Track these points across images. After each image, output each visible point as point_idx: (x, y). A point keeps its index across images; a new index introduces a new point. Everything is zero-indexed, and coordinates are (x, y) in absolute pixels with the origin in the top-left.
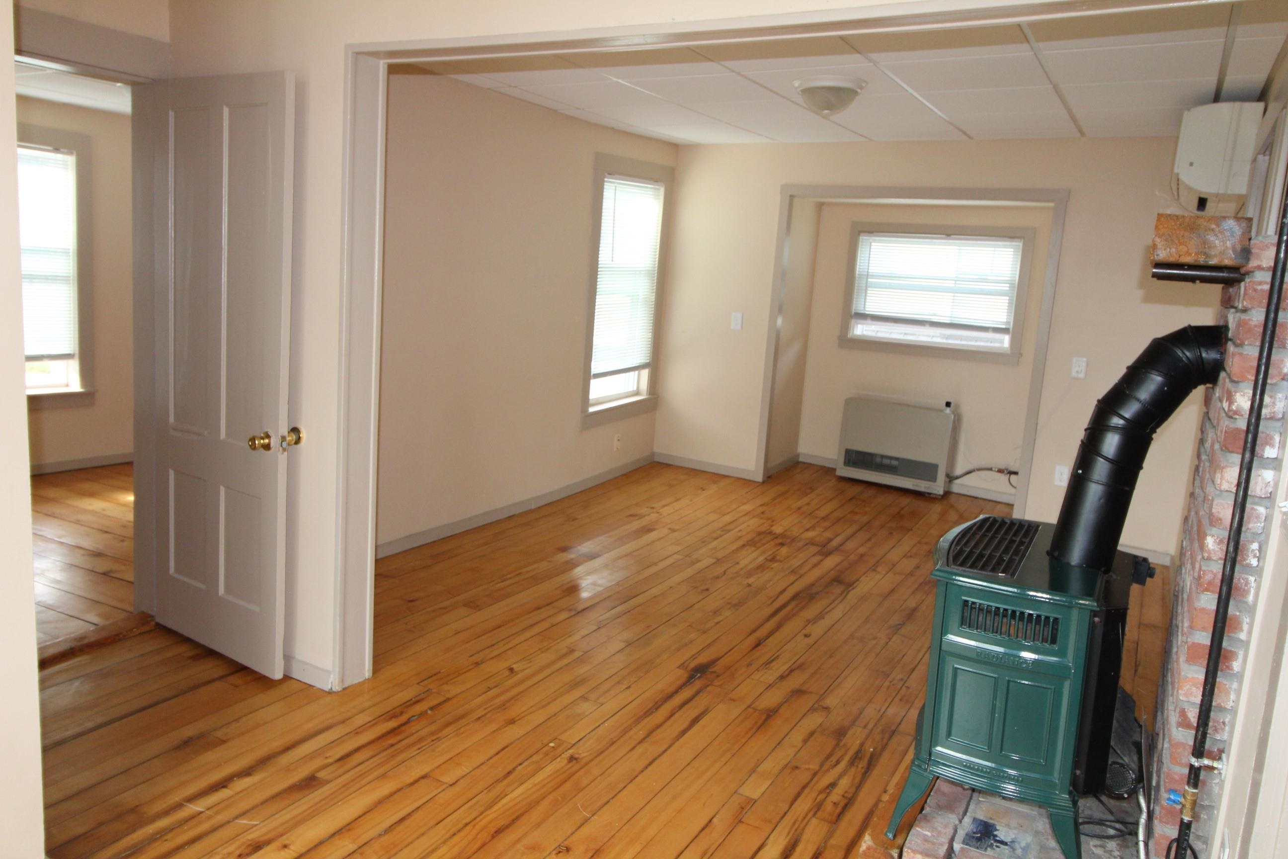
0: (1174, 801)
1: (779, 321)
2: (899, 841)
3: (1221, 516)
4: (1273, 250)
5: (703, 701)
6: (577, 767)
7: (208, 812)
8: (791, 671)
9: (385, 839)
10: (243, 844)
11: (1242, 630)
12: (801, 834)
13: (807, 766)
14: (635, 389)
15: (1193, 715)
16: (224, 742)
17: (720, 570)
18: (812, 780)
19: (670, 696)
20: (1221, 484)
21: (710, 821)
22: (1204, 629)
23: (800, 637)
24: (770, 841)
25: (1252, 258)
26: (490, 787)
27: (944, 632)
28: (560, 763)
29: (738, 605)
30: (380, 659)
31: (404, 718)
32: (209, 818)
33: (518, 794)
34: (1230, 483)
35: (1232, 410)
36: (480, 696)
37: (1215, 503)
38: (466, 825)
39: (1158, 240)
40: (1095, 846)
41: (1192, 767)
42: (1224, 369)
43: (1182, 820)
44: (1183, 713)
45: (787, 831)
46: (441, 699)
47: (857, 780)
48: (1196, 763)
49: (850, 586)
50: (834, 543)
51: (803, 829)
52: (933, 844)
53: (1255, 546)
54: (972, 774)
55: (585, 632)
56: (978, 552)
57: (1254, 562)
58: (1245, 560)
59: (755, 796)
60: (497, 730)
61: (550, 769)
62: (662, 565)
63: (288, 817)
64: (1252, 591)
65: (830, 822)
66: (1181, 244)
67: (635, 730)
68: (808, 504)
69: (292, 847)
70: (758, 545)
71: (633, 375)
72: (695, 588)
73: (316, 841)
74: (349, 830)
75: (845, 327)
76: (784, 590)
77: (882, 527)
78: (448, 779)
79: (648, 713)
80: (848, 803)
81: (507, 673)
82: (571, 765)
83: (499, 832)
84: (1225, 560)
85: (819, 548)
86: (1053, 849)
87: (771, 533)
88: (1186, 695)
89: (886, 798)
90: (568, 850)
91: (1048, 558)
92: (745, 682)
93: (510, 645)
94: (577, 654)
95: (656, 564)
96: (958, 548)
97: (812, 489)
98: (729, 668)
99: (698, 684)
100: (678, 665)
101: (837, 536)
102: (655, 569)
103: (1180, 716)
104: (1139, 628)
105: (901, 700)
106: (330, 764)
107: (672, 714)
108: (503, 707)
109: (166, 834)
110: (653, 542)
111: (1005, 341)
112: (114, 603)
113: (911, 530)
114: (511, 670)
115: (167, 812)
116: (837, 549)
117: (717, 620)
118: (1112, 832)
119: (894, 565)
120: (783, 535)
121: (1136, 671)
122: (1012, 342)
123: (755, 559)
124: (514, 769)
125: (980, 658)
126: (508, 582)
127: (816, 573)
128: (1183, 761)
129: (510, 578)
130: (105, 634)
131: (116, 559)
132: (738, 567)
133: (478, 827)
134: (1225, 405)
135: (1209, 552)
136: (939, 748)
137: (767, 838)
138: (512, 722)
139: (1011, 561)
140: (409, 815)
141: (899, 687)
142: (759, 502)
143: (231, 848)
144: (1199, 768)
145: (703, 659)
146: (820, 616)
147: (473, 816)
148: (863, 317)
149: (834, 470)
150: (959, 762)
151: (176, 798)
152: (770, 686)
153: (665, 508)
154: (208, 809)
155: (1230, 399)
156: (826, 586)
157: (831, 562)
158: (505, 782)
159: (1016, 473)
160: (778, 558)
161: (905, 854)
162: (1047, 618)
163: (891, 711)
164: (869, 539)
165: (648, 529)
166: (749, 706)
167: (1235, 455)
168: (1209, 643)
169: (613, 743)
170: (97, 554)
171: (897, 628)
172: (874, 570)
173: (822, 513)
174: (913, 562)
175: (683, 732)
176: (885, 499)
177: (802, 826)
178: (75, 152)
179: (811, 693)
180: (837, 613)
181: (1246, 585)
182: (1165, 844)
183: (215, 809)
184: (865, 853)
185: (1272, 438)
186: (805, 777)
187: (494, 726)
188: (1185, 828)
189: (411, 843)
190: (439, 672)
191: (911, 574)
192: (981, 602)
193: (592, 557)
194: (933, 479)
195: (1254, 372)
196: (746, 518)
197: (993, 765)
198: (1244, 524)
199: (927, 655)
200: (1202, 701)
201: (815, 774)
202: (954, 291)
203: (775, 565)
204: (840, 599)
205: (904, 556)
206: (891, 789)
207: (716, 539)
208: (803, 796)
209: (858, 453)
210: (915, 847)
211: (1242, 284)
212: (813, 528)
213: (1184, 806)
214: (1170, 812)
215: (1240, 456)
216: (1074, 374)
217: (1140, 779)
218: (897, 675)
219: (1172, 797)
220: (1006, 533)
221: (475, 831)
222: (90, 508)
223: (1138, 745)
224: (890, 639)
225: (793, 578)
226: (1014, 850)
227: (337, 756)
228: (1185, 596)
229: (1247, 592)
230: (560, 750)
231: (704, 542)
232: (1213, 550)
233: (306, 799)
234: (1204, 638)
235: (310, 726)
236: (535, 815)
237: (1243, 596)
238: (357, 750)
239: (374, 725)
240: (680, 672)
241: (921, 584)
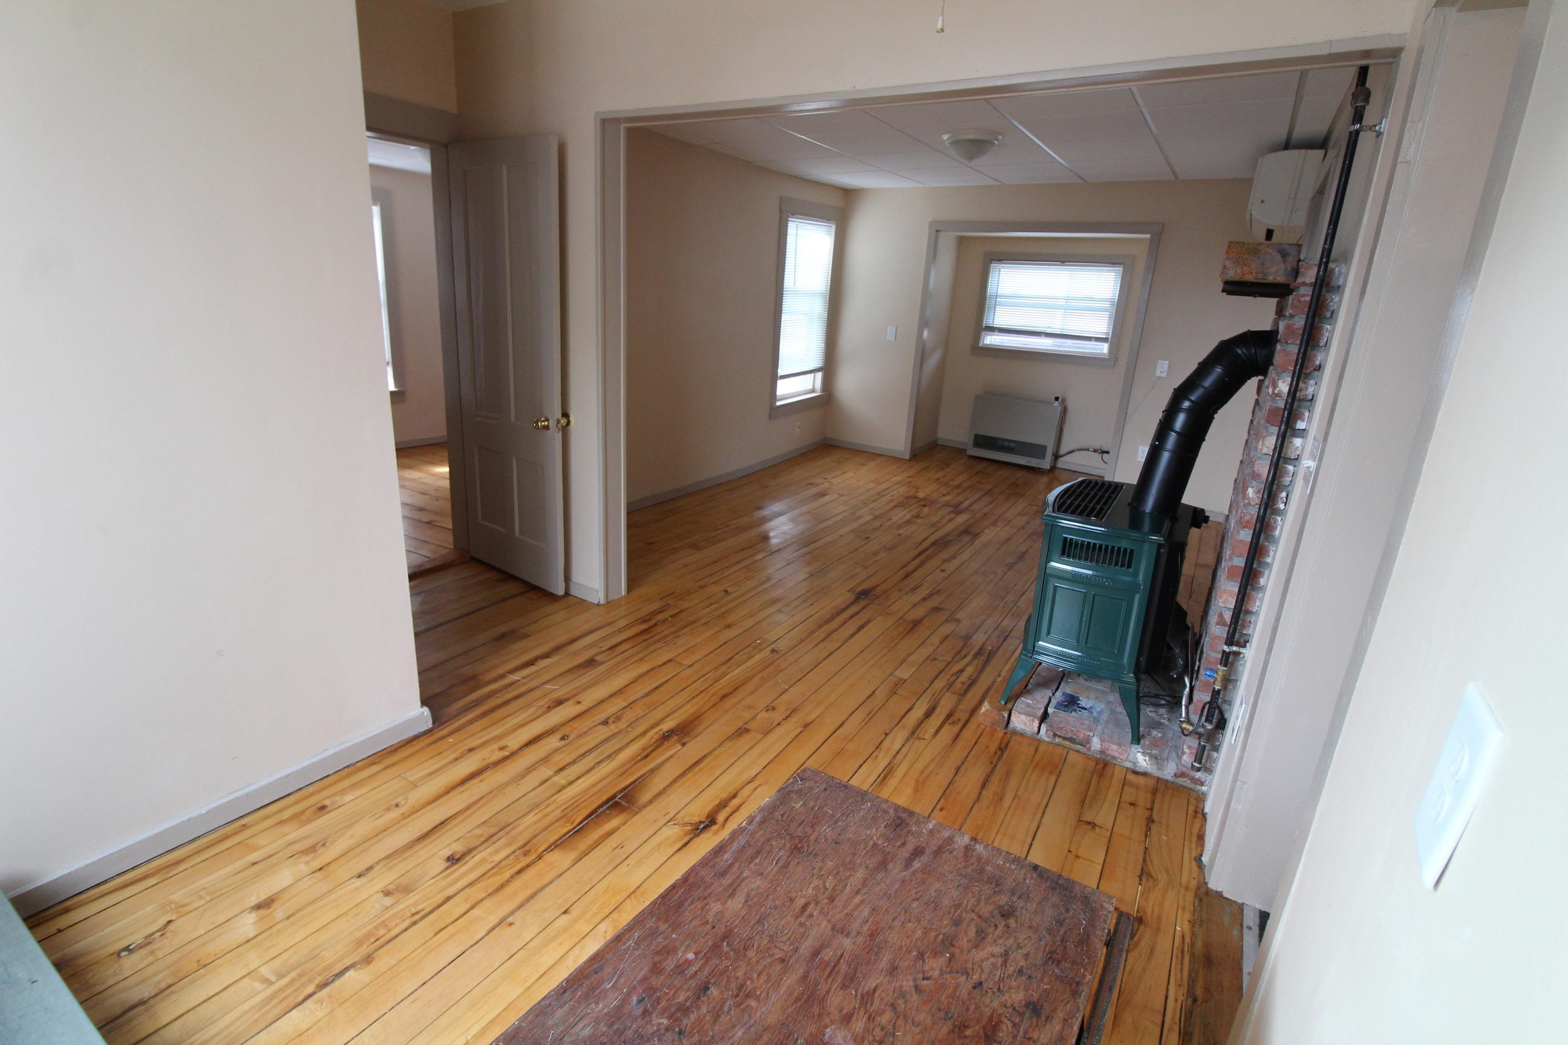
0: (1209, 676)
1: (926, 334)
2: (1009, 706)
3: (1260, 472)
4: (1315, 269)
5: (866, 614)
6: (777, 656)
7: (524, 681)
8: (932, 595)
9: (647, 700)
10: (550, 700)
11: (1269, 556)
12: (938, 702)
13: (942, 659)
14: (811, 387)
15: (1228, 617)
16: (528, 636)
17: (877, 524)
18: (946, 667)
19: (843, 611)
20: (1261, 449)
21: (873, 692)
22: (1241, 556)
23: (938, 571)
24: (916, 706)
25: (1300, 275)
26: (716, 669)
27: (1048, 561)
28: (766, 653)
29: (891, 548)
30: (632, 583)
31: (652, 622)
32: (525, 684)
33: (736, 673)
34: (1269, 448)
35: (1275, 393)
36: (704, 609)
37: (1256, 463)
38: (702, 692)
39: (1227, 263)
40: (1151, 711)
41: (1224, 652)
42: (1272, 364)
43: (1214, 688)
44: (1221, 615)
45: (928, 700)
46: (678, 610)
47: (979, 668)
48: (1226, 648)
49: (976, 536)
50: (964, 505)
51: (940, 699)
52: (1033, 708)
53: (1284, 494)
54: (1064, 660)
55: (779, 566)
56: (1076, 503)
57: (1282, 506)
58: (1275, 505)
59: (905, 677)
60: (719, 631)
61: (757, 658)
62: (832, 521)
63: (578, 684)
64: (1279, 527)
65: (959, 695)
66: (1245, 265)
67: (817, 633)
68: (945, 476)
69: (583, 703)
70: (906, 506)
71: (810, 377)
72: (859, 536)
73: (600, 700)
74: (622, 693)
75: (977, 337)
76: (926, 538)
77: (1001, 493)
78: (688, 662)
79: (828, 621)
80: (973, 682)
81: (723, 594)
82: (772, 655)
83: (725, 697)
84: (1260, 505)
85: (953, 509)
86: (1121, 713)
87: (916, 497)
88: (1223, 602)
89: (999, 679)
90: (774, 709)
91: (1128, 507)
92: (897, 602)
93: (724, 575)
94: (774, 581)
95: (829, 519)
96: (1062, 500)
97: (948, 465)
98: (885, 592)
99: (863, 603)
100: (848, 589)
101: (966, 500)
102: (828, 523)
103: (1218, 617)
104: (1195, 567)
105: (1013, 615)
106: (604, 652)
107: (845, 623)
108: (722, 616)
109: (497, 693)
110: (827, 503)
111: (1104, 348)
112: (440, 543)
113: (1024, 495)
114: (726, 591)
115: (495, 680)
116: (966, 509)
117: (876, 559)
118: (1163, 702)
119: (1010, 521)
120: (925, 499)
121: (1190, 597)
122: (1110, 349)
123: (904, 516)
124: (733, 656)
125: (1074, 579)
126: (719, 532)
127: (950, 527)
128: (1218, 649)
129: (722, 529)
130: (437, 563)
131: (436, 513)
132: (892, 522)
133: (710, 694)
134: (1270, 390)
135: (1249, 499)
136: (1040, 643)
137: (914, 704)
138: (729, 626)
139: (1101, 509)
140: (662, 685)
141: (1012, 606)
142: (906, 474)
143: (542, 703)
144: (1230, 653)
145: (865, 586)
146: (953, 557)
147: (706, 686)
148: (992, 329)
149: (965, 450)
150: (1056, 652)
151: (501, 671)
152: (915, 605)
153: (835, 479)
154: (524, 678)
155: (1275, 386)
156: (959, 535)
157: (962, 519)
158: (726, 665)
159: (1108, 452)
160: (922, 515)
161: (1013, 715)
162: (1125, 550)
163: (1004, 623)
164: (992, 502)
165: (823, 494)
166: (900, 618)
167: (1274, 428)
168: (1243, 565)
169: (802, 641)
170: (421, 509)
171: (1011, 566)
172: (995, 524)
173: (956, 482)
174: (1025, 519)
175: (853, 635)
176: (1004, 472)
177: (939, 697)
178: (379, 203)
179: (946, 610)
180: (966, 555)
181: (1274, 523)
182: (1200, 706)
183: (529, 678)
184: (984, 714)
185: (1303, 414)
186: (942, 665)
187: (717, 629)
188: (1216, 694)
189: (665, 702)
190: (674, 593)
191: (1023, 527)
192: (1077, 538)
193: (781, 514)
194: (1043, 457)
195: (1294, 364)
196: (897, 486)
197: (1080, 654)
198: (1277, 477)
199: (1034, 584)
200: (1235, 606)
201: (949, 663)
202: (1066, 308)
203: (919, 521)
204: (968, 545)
205: (1018, 515)
206: (1004, 674)
207: (874, 501)
208: (940, 678)
209: (984, 437)
210: (1020, 710)
211: (1291, 297)
212: (947, 494)
213: (1216, 679)
214: (1206, 684)
215: (1278, 428)
216: (1158, 373)
217: (1186, 666)
218: (1010, 598)
219: (1208, 673)
220: (1099, 490)
221: (708, 697)
222: (411, 477)
223: (1186, 642)
224: (1005, 574)
225: (932, 530)
226: (1091, 713)
227: (608, 647)
228: (1230, 534)
229: (1276, 528)
230: (765, 645)
231: (865, 503)
232: (1253, 498)
233: (589, 673)
234: (1240, 562)
235: (586, 627)
236: (750, 686)
237: (1271, 531)
238: (621, 643)
239: (632, 626)
240: (850, 594)
241: (1030, 535)
